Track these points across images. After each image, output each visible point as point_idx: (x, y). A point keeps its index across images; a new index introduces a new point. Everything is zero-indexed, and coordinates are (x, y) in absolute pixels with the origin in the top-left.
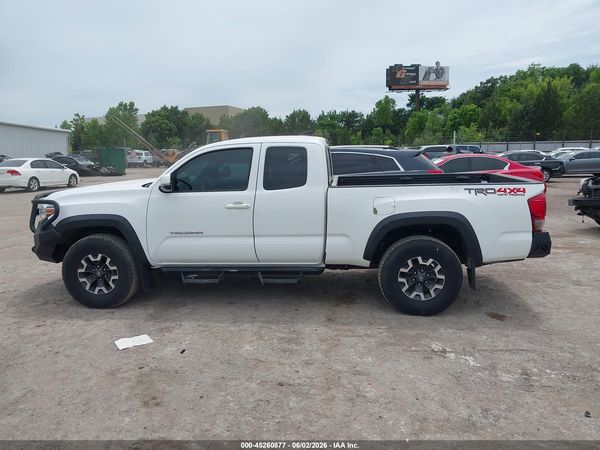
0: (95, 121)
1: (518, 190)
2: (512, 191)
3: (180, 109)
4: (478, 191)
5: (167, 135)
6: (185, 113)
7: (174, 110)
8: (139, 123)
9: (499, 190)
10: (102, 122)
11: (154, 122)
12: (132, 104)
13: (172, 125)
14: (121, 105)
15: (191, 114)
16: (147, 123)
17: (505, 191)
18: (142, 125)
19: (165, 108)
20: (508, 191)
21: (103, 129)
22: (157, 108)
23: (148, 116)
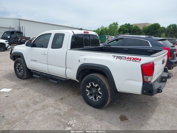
0: (106, 28)
1: (137, 59)
2: (134, 59)
3: (131, 24)
4: (118, 57)
5: (125, 32)
6: (132, 25)
7: (129, 25)
8: (118, 28)
9: (128, 58)
10: (108, 28)
11: (122, 28)
12: (117, 23)
13: (128, 29)
14: (113, 23)
15: (134, 26)
16: (120, 28)
17: (131, 59)
18: (119, 29)
19: (126, 24)
20: (132, 59)
21: (108, 30)
22: (124, 24)
23: (121, 26)
